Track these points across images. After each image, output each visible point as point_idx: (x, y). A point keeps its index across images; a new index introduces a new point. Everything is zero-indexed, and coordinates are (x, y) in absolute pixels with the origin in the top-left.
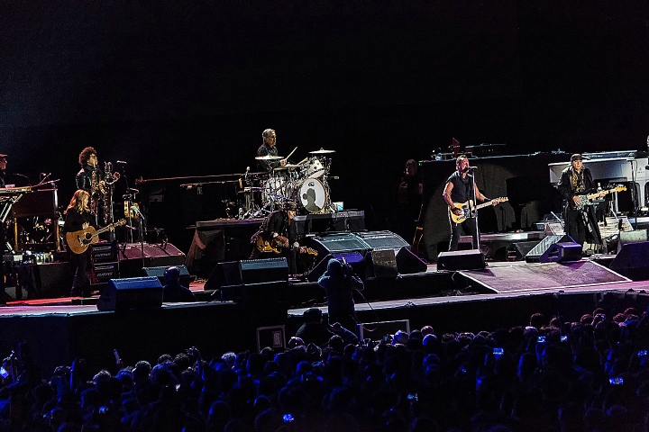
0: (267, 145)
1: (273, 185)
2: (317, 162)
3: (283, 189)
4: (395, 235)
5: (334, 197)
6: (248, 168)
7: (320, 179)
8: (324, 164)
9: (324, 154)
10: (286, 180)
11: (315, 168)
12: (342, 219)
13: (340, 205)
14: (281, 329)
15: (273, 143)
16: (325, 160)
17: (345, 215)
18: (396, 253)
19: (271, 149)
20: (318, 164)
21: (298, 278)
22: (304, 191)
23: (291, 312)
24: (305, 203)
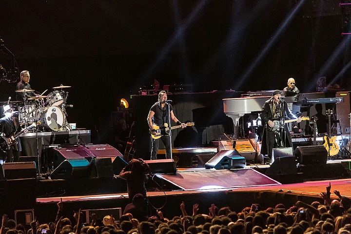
0: (23, 82)
1: (27, 111)
2: (58, 94)
3: (34, 113)
4: (113, 148)
5: (69, 119)
6: (10, 98)
7: (60, 106)
8: (63, 95)
9: (64, 89)
10: (36, 107)
11: (57, 99)
12: (75, 135)
13: (74, 126)
14: (31, 212)
15: (27, 80)
16: (64, 92)
17: (77, 132)
18: (113, 160)
19: (26, 84)
20: (59, 96)
21: (43, 176)
22: (48, 115)
23: (39, 200)
24: (49, 123)
